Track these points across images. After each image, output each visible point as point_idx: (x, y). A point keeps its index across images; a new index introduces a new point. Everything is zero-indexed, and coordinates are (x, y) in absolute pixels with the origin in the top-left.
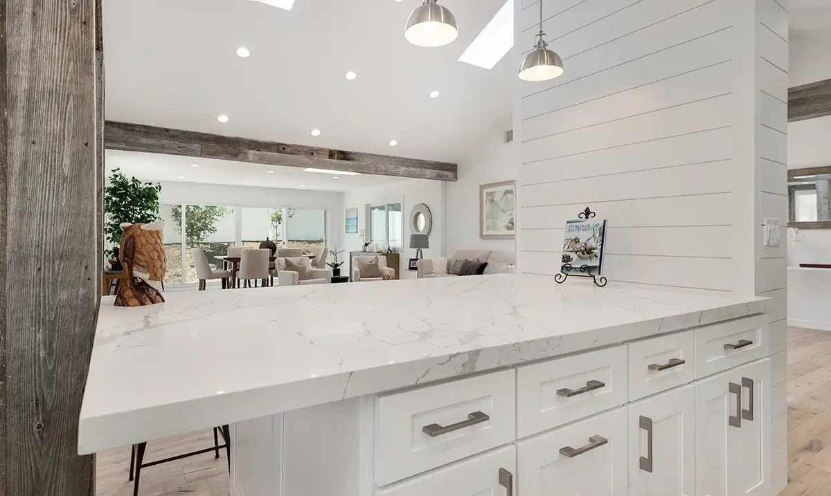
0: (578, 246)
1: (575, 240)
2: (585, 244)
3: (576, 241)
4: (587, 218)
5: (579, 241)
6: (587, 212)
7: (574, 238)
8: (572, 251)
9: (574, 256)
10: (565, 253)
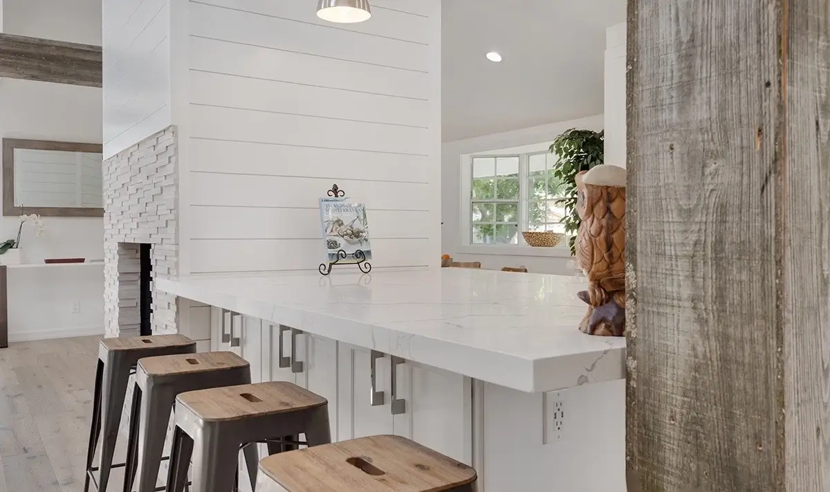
0: (343, 228)
1: (338, 221)
2: (351, 226)
3: (339, 223)
4: (336, 196)
5: (342, 224)
6: (335, 190)
7: (335, 219)
8: (337, 236)
9: (340, 241)
10: (328, 238)
